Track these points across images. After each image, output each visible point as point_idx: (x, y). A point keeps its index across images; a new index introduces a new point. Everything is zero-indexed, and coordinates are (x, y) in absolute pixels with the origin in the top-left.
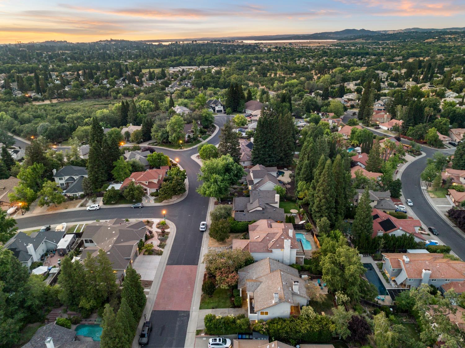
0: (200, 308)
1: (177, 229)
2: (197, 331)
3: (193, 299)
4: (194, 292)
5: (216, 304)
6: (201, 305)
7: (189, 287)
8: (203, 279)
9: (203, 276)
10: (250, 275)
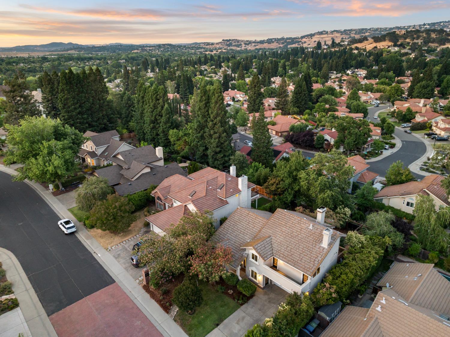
1: (12, 251)
3: (165, 334)
4: (156, 325)
5: (215, 317)
8: (148, 296)
9: (143, 291)
10: (234, 241)
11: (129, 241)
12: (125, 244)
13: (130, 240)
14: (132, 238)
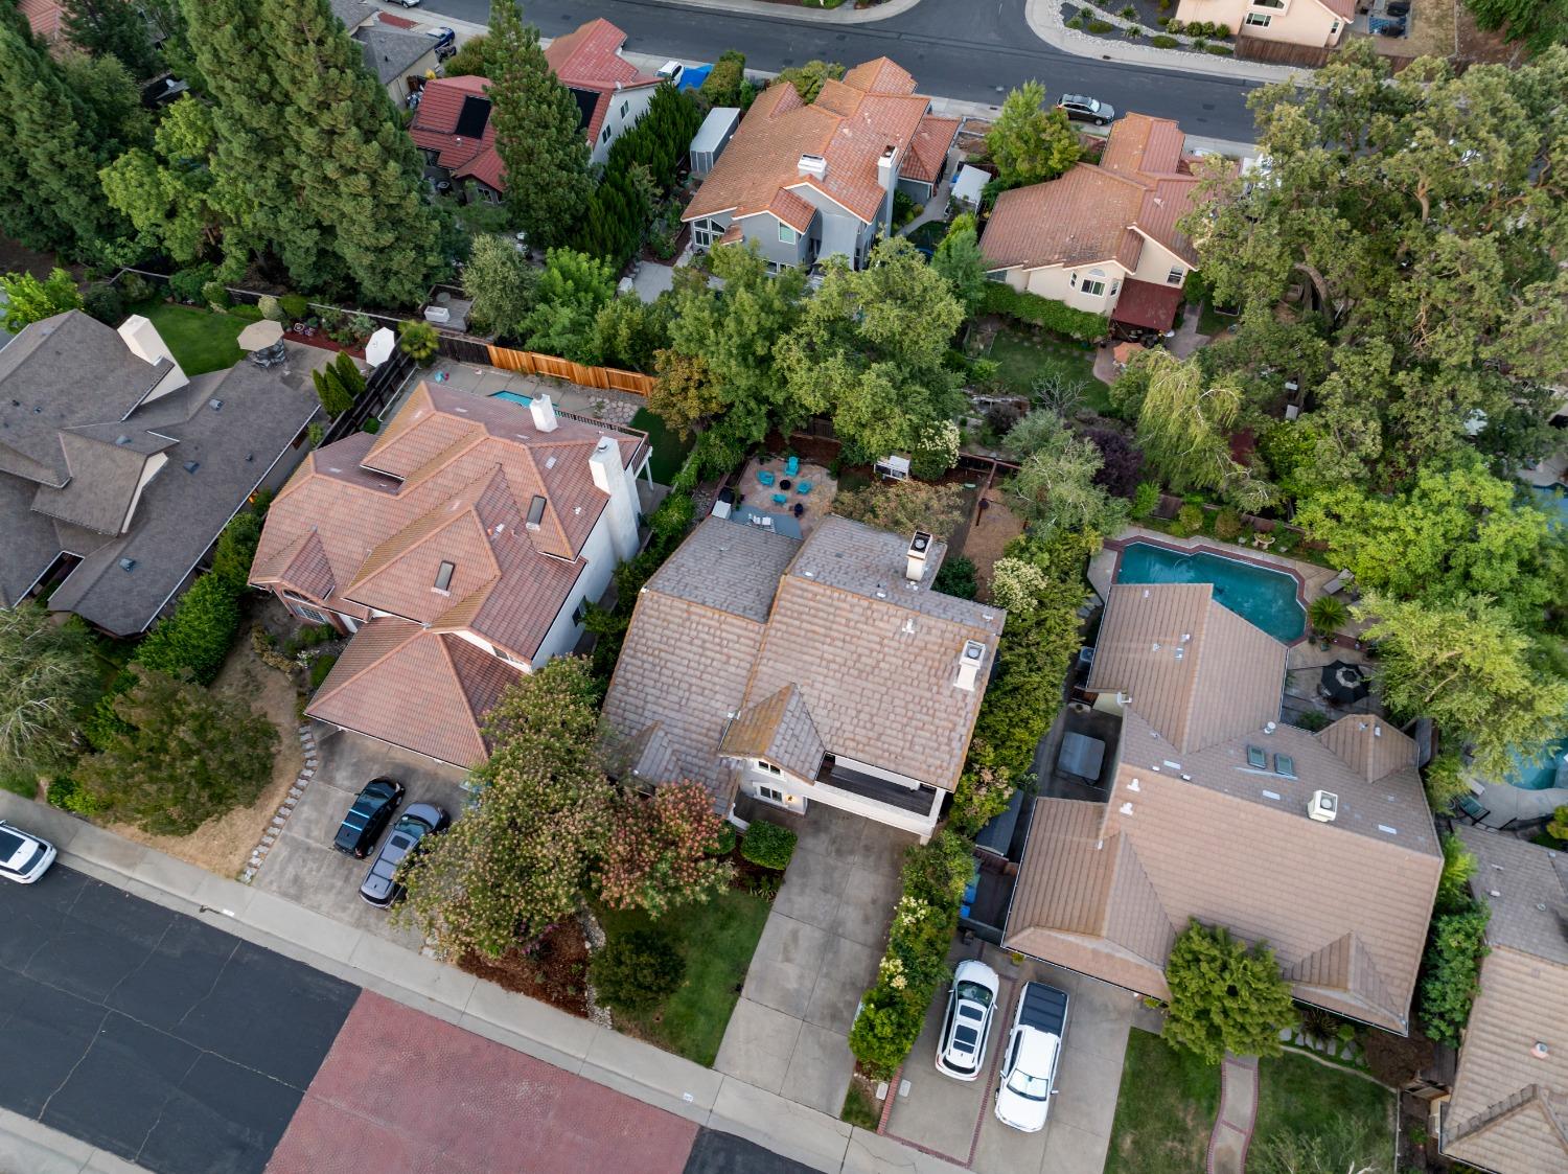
0: (708, 1062)
2: (847, 1115)
3: (617, 1085)
4: (575, 1068)
5: (720, 966)
6: (682, 1052)
7: (524, 1088)
10: (680, 724)
11: (290, 807)
12: (289, 828)
13: (290, 801)
14: (294, 791)
